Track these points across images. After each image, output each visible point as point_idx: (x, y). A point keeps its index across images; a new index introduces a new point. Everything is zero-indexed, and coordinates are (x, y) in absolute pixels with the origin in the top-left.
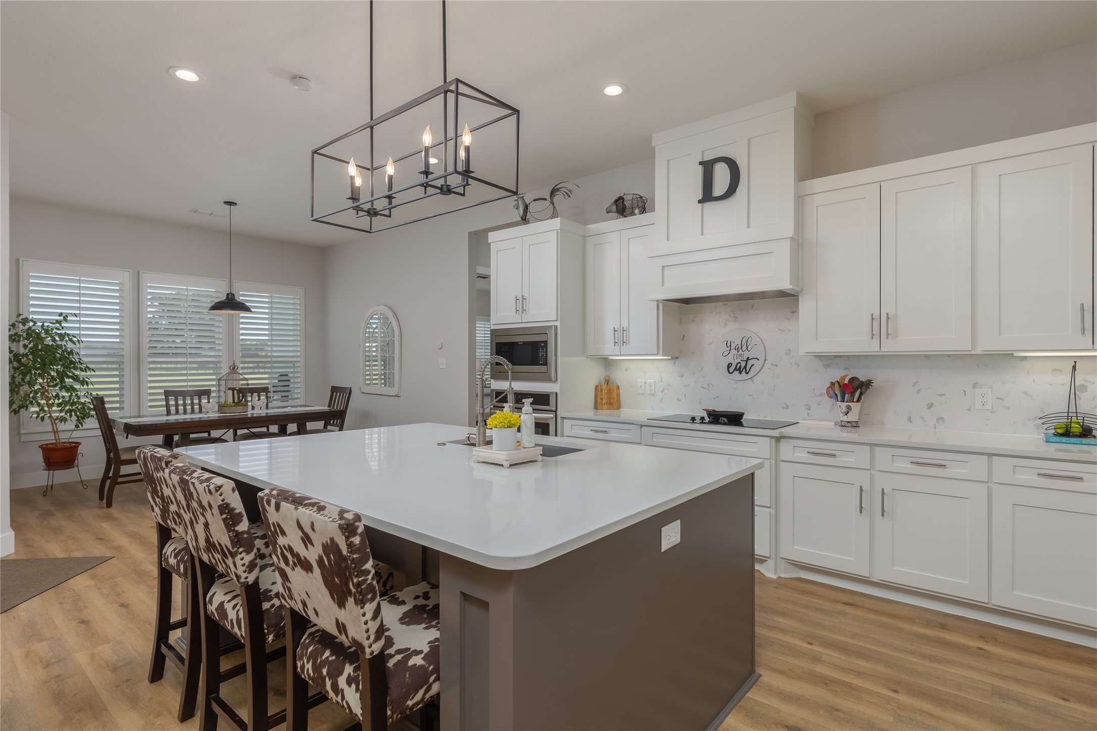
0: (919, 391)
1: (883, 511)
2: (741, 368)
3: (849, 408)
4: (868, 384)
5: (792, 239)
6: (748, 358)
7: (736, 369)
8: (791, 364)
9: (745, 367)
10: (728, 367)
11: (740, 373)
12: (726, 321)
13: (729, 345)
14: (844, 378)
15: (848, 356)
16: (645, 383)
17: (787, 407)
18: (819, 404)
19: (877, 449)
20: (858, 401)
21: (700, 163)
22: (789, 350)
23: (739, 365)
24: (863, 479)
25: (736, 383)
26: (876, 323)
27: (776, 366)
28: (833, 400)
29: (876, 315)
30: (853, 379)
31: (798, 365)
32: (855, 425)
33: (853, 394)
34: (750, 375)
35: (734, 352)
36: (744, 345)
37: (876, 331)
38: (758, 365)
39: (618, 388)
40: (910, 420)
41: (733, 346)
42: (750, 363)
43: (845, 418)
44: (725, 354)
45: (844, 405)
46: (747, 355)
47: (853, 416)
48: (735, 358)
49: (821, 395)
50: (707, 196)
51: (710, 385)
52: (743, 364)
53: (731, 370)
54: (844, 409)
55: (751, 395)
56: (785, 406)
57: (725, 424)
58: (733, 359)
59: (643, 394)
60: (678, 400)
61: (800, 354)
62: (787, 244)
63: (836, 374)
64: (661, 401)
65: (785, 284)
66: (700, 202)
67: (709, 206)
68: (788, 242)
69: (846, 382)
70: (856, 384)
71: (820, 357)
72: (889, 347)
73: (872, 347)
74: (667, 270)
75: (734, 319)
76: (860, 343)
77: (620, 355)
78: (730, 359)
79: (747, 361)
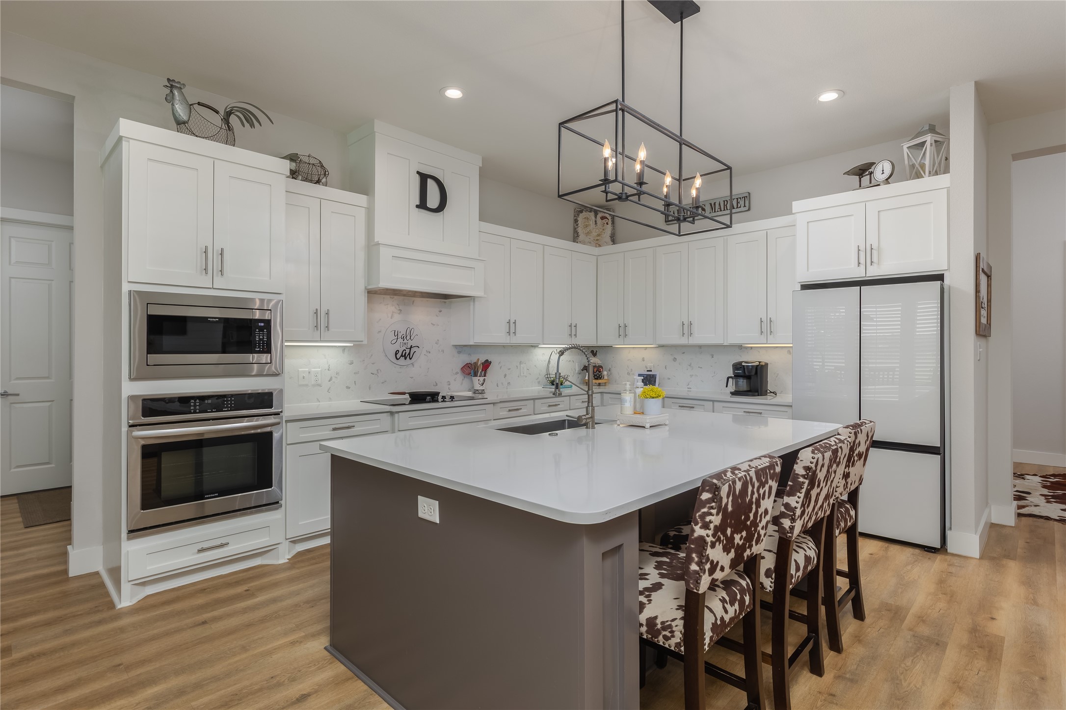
0: (501, 367)
2: (406, 355)
6: (412, 346)
7: (402, 356)
8: (439, 351)
9: (409, 354)
10: (396, 354)
11: (405, 359)
12: (393, 312)
13: (396, 334)
14: (478, 360)
16: (309, 372)
17: (437, 384)
18: (455, 380)
22: (438, 340)
23: (404, 352)
25: (400, 368)
27: (430, 353)
31: (443, 351)
34: (413, 361)
35: (400, 340)
36: (408, 335)
38: (419, 352)
41: (400, 335)
42: (413, 350)
44: (393, 342)
46: (410, 343)
48: (401, 346)
49: (457, 373)
51: (379, 371)
52: (408, 351)
53: (398, 356)
55: (412, 378)
56: (435, 384)
58: (399, 346)
59: (307, 385)
60: (348, 388)
64: (328, 391)
72: (514, 340)
75: (399, 311)
78: (397, 347)
79: (410, 348)
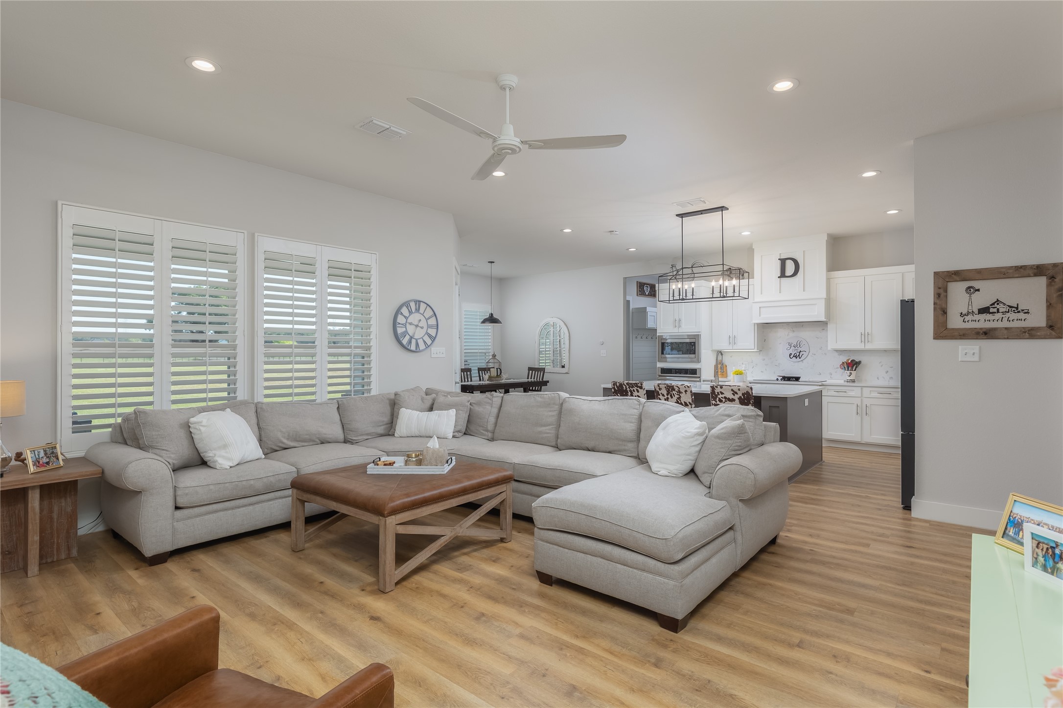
0: (882, 366)
1: (866, 413)
2: (797, 356)
3: (851, 373)
4: (860, 363)
5: (825, 299)
7: (794, 356)
8: (823, 354)
9: (799, 355)
10: (790, 356)
11: (796, 358)
12: (788, 333)
13: (790, 345)
14: (849, 360)
15: (850, 350)
17: (820, 374)
18: (836, 372)
19: (864, 389)
20: (855, 370)
21: (779, 259)
22: (822, 348)
23: (796, 354)
24: (858, 401)
25: (794, 363)
26: (863, 337)
27: (815, 355)
28: (843, 370)
29: (863, 333)
30: (853, 361)
31: (827, 354)
32: (853, 381)
33: (852, 368)
34: (801, 359)
35: (793, 348)
36: (798, 345)
37: (863, 340)
38: (805, 354)
39: (726, 366)
40: (878, 378)
41: (792, 345)
42: (801, 354)
43: (849, 378)
44: (788, 349)
45: (848, 372)
46: (799, 349)
47: (852, 378)
48: (793, 351)
49: (838, 368)
50: (783, 275)
51: (780, 364)
52: (798, 354)
53: (792, 356)
54: (849, 374)
57: (794, 381)
61: (829, 349)
62: (823, 301)
63: (844, 359)
64: (752, 373)
65: (823, 319)
66: (779, 277)
67: (783, 279)
68: (824, 300)
69: (849, 362)
70: (854, 363)
71: (837, 351)
72: (869, 346)
73: (861, 346)
74: (762, 309)
75: (792, 333)
76: (856, 345)
77: (733, 349)
78: (791, 351)
79: (800, 352)
